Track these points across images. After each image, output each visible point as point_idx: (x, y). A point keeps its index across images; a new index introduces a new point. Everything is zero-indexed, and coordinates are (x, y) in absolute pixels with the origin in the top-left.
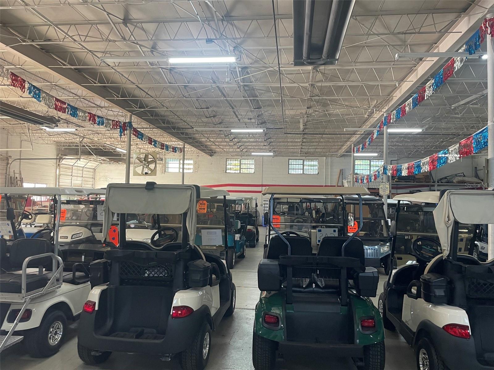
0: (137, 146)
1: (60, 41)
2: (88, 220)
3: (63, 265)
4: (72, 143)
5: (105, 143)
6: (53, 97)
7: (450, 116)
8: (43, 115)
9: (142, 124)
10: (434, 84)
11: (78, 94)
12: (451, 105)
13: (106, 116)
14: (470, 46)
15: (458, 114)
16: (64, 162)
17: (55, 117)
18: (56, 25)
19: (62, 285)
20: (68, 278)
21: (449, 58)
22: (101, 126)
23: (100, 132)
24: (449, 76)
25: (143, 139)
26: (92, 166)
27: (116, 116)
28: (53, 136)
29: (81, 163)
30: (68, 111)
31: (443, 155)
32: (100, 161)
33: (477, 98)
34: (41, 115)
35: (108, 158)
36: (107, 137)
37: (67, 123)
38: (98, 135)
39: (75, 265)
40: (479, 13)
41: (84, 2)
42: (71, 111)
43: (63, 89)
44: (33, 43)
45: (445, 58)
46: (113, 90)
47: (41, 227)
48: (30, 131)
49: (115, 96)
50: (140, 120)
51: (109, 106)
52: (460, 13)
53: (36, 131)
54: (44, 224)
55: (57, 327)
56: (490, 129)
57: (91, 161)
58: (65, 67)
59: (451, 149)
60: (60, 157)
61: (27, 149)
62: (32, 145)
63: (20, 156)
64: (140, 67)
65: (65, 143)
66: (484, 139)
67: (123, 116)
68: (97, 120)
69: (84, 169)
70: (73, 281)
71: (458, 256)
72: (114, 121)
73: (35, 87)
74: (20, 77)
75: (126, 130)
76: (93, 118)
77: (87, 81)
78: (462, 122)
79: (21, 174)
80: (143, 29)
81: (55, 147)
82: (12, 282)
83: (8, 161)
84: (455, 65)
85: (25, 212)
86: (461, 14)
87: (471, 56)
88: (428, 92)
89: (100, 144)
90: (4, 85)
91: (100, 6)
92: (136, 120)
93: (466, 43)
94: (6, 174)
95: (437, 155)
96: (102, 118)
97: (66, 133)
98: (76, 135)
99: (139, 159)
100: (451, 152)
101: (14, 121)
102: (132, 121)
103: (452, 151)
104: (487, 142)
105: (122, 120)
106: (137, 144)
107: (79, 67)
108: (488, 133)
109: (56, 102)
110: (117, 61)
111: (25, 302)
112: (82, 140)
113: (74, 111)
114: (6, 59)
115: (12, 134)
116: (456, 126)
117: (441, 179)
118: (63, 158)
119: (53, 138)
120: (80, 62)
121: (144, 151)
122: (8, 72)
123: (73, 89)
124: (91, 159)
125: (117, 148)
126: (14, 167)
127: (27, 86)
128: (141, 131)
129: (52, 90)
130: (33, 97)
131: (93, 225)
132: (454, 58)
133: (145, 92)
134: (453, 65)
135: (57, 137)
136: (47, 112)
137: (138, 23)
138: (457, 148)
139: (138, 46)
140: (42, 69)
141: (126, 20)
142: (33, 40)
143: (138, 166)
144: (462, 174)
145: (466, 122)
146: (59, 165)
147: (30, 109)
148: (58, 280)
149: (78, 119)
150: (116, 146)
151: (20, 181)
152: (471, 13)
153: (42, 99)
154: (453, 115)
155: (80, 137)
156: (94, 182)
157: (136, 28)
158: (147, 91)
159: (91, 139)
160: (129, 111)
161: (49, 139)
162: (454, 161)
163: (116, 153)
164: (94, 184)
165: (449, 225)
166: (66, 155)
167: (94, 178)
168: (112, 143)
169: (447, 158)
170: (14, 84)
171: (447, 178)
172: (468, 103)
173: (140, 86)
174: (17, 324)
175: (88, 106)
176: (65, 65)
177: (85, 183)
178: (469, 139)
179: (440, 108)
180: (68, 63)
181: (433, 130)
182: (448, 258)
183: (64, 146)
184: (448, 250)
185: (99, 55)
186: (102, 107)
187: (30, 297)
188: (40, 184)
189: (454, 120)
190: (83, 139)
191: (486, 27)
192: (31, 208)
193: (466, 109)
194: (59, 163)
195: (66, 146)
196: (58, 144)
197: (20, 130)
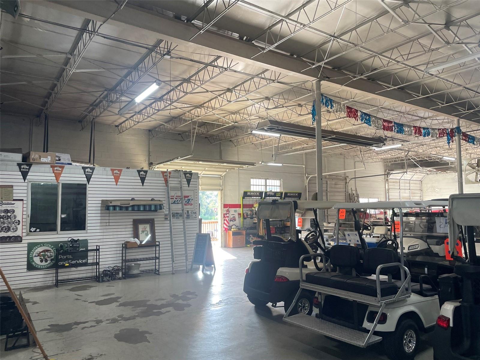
0: (467, 151)
1: (385, 67)
2: (423, 232)
3: (411, 276)
4: (397, 158)
5: (431, 154)
6: (380, 119)
8: (372, 137)
9: (471, 126)
11: (402, 111)
13: (431, 126)
16: (391, 176)
17: (382, 137)
18: (381, 54)
19: (411, 295)
20: (416, 289)
22: (427, 137)
23: (424, 143)
25: (475, 143)
26: (418, 178)
27: (441, 124)
28: (380, 155)
29: (408, 176)
30: (395, 129)
32: (426, 172)
34: (370, 137)
35: (435, 169)
36: (432, 147)
37: (393, 140)
38: (423, 147)
39: (421, 277)
41: (406, 23)
42: (397, 128)
43: (389, 109)
44: (362, 77)
46: (437, 99)
47: (378, 237)
48: (362, 153)
49: (440, 104)
50: (468, 122)
51: (433, 116)
53: (366, 152)
54: (381, 235)
55: (411, 334)
57: (417, 173)
58: (390, 89)
60: (387, 173)
61: (360, 169)
62: (364, 164)
63: (355, 176)
64: (467, 66)
65: (391, 159)
67: (449, 122)
68: (423, 131)
69: (411, 182)
70: (421, 293)
72: (440, 129)
73: (365, 114)
74: (354, 108)
75: (455, 136)
76: (418, 131)
77: (411, 96)
79: (357, 191)
80: (468, 26)
81: (382, 163)
82: (368, 285)
83: (346, 180)
85: (365, 224)
89: (425, 155)
90: (341, 118)
91: (421, 21)
92: (464, 124)
94: (346, 191)
96: (428, 128)
97: (392, 149)
98: (402, 150)
99: (470, 165)
101: (349, 146)
102: (460, 125)
105: (449, 126)
106: (467, 150)
107: (402, 85)
109: (384, 123)
110: (440, 68)
111: (381, 305)
112: (408, 154)
113: (400, 128)
114: (342, 97)
115: (347, 157)
118: (390, 173)
119: (381, 156)
120: (403, 80)
121: (475, 156)
122: (344, 107)
123: (397, 107)
124: (417, 172)
125: (444, 156)
126: (351, 185)
127: (359, 114)
128: (471, 135)
129: (379, 112)
130: (365, 122)
131: (429, 237)
133: (474, 91)
135: (384, 154)
136: (375, 134)
137: (462, 22)
139: (464, 45)
140: (370, 96)
141: (448, 24)
142: (362, 74)
143: (470, 173)
146: (387, 180)
147: (360, 134)
148: (407, 290)
149: (404, 134)
150: (442, 155)
151: (356, 197)
153: (372, 123)
155: (405, 151)
156: (421, 193)
157: (460, 27)
158: (476, 90)
159: (416, 152)
160: (456, 116)
161: (377, 158)
163: (442, 162)
164: (421, 196)
166: (392, 170)
167: (421, 190)
168: (438, 152)
170: (350, 115)
173: (467, 86)
174: (376, 325)
175: (412, 120)
176: (389, 87)
177: (413, 196)
180: (392, 85)
183: (390, 162)
185: (422, 68)
186: (426, 118)
187: (385, 302)
188: (373, 198)
190: (408, 152)
192: (369, 220)
194: (387, 178)
195: (392, 161)
196: (385, 160)
197: (353, 153)
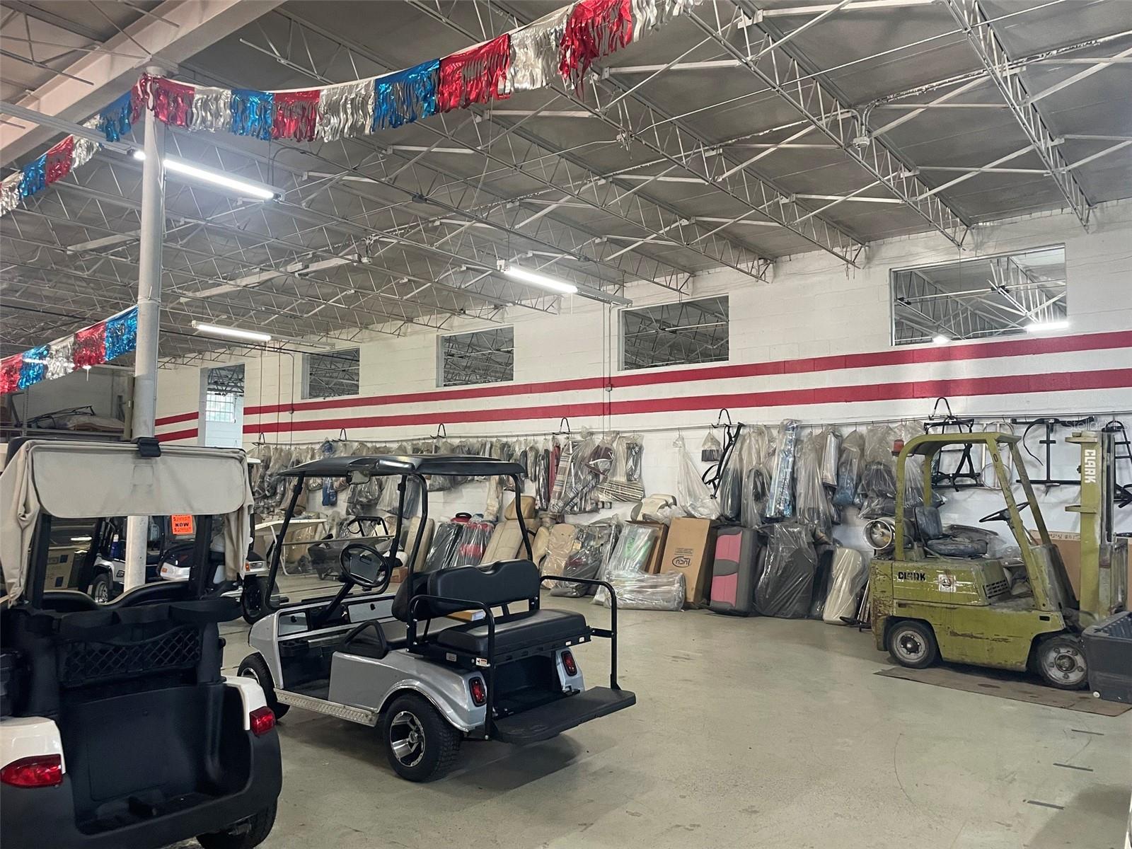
7: (63, 270)
10: (23, 186)
12: (65, 245)
14: (108, 121)
15: (82, 270)
21: (63, 133)
24: (58, 176)
31: (37, 361)
33: (124, 243)
40: (135, 57)
45: (53, 130)
52: (93, 41)
56: (143, 313)
59: (55, 346)
66: (129, 332)
71: (45, 597)
78: (92, 291)
84: (74, 153)
86: (94, 44)
87: (110, 143)
88: (6, 199)
93: (103, 113)
95: (21, 358)
100: (54, 353)
103: (57, 351)
104: (134, 340)
108: (136, 320)
116: (77, 296)
117: (37, 419)
132: (72, 137)
134: (70, 151)
138: (69, 347)
144: (88, 410)
145: (101, 292)
152: (116, 50)
154: (69, 270)
162: (61, 375)
165: (26, 524)
169: (46, 367)
171: (53, 416)
172: (105, 249)
178: (96, 328)
179: (38, 247)
181: (20, 297)
182: (20, 602)
184: (20, 585)
189: (72, 281)
191: (145, 92)
193: (100, 263)
